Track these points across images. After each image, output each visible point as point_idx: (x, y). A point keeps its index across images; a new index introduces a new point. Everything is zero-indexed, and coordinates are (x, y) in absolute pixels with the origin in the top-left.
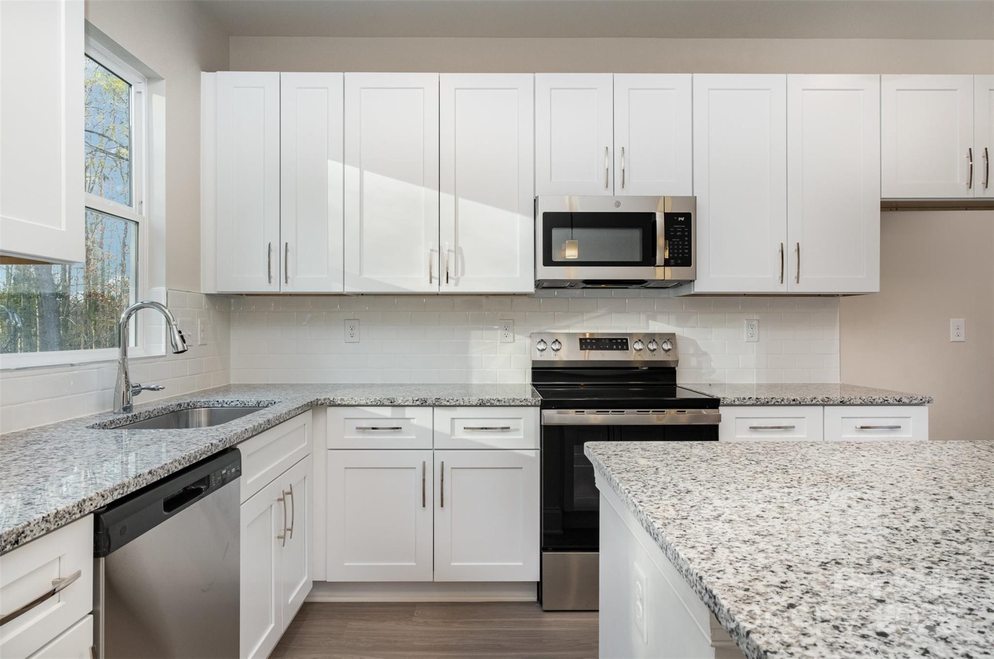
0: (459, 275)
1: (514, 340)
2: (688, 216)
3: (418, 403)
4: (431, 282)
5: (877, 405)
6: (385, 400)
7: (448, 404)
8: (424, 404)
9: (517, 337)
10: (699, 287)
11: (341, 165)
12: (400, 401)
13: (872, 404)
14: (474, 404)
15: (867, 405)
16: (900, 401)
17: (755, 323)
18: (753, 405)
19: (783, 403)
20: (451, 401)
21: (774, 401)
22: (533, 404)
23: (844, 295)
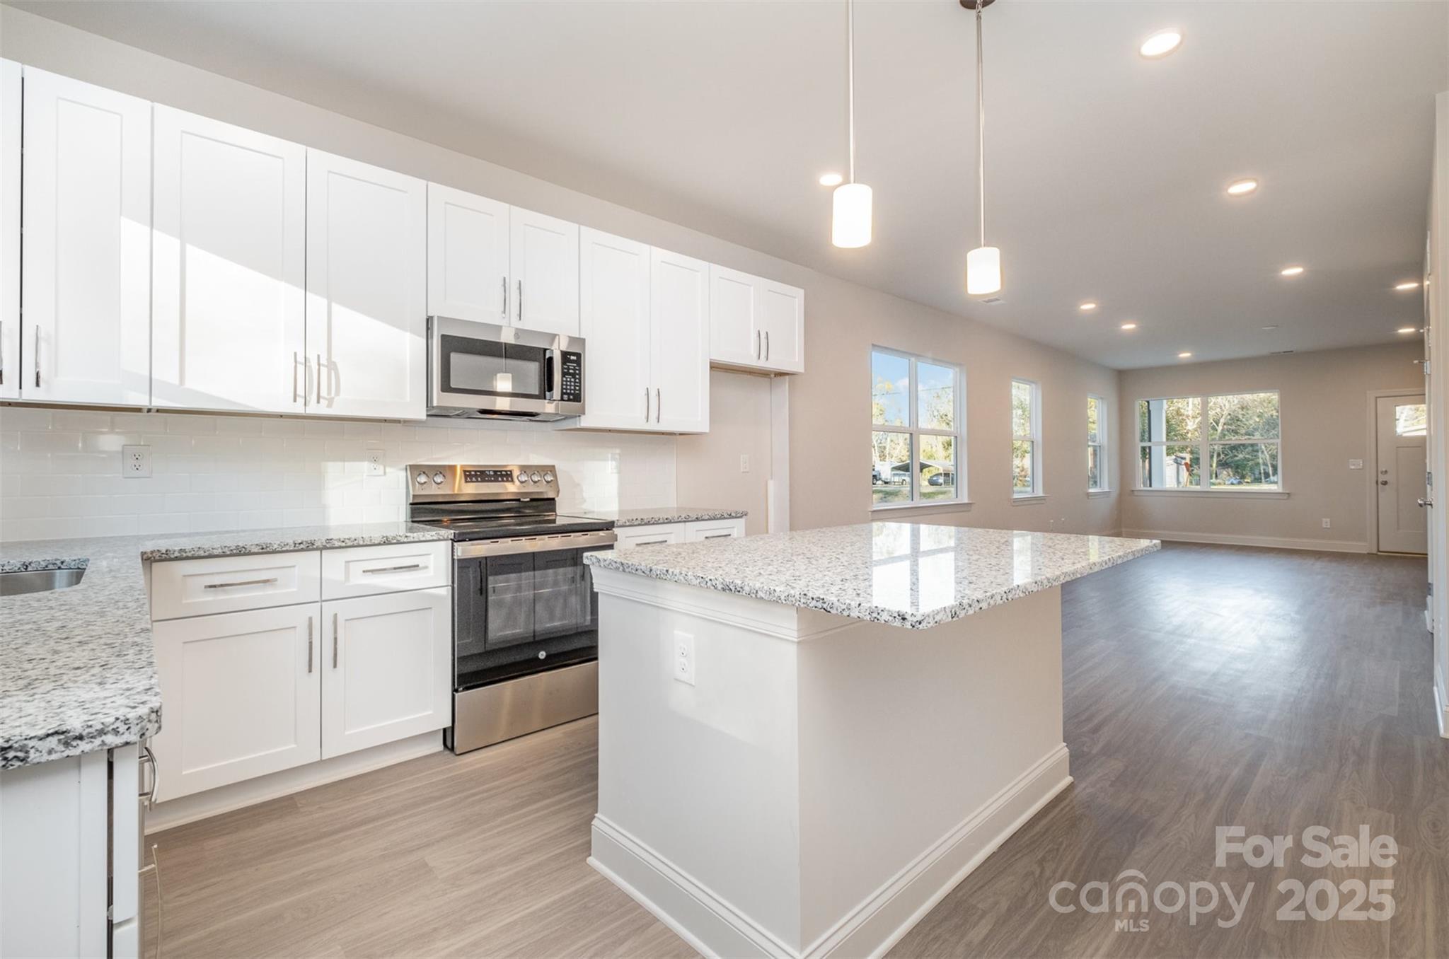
0: (333, 395)
1: (385, 473)
2: (578, 355)
3: (302, 546)
4: (295, 401)
5: (718, 519)
6: (253, 547)
7: (343, 544)
8: (311, 547)
9: (388, 470)
10: (585, 422)
11: (148, 229)
12: (276, 546)
13: (715, 519)
14: (376, 542)
15: (712, 520)
16: (730, 515)
17: (617, 456)
18: (639, 525)
19: (659, 522)
20: (347, 541)
21: (653, 520)
22: (446, 537)
23: (681, 434)
